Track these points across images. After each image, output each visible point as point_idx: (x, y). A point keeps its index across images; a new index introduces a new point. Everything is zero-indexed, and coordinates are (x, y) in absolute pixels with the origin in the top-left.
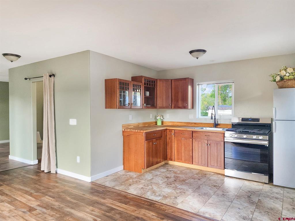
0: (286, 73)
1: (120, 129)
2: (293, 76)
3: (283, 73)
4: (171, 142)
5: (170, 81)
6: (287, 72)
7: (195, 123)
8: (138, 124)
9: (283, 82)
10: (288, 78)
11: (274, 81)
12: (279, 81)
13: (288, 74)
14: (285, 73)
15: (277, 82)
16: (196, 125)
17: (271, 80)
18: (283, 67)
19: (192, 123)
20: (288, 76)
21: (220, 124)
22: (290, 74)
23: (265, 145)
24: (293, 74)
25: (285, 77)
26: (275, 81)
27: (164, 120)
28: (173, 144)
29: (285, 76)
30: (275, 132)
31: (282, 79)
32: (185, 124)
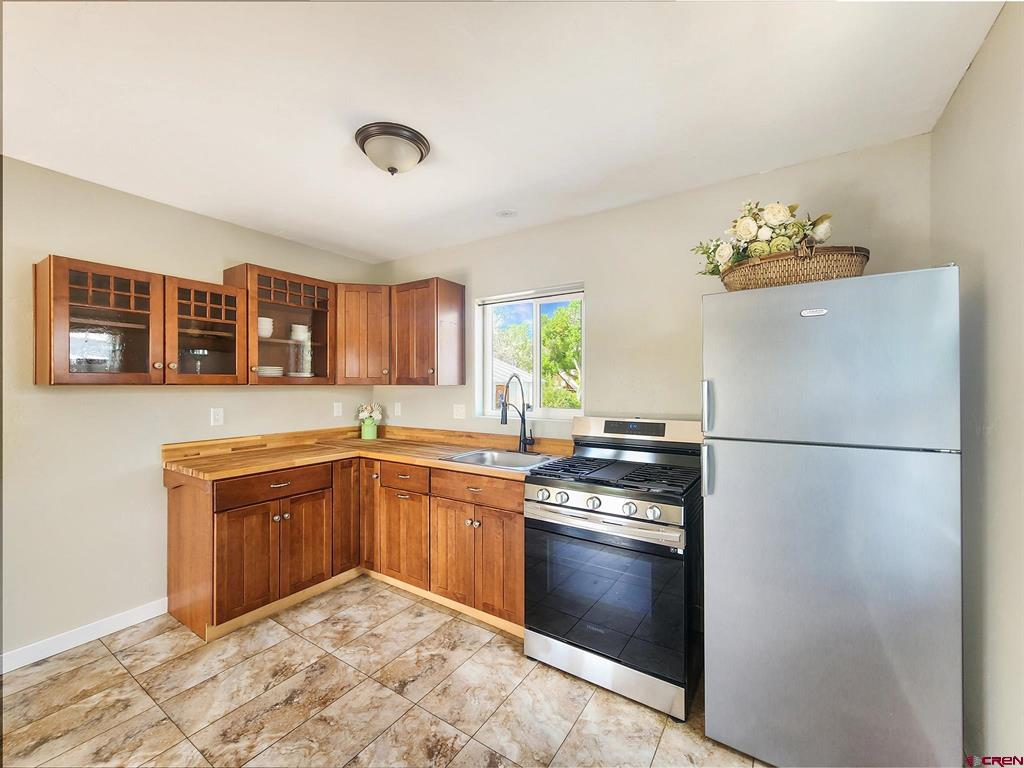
0: (760, 227)
1: (156, 462)
2: (790, 238)
3: (747, 229)
4: (372, 503)
5: (385, 292)
6: (762, 223)
7: (469, 435)
8: (259, 438)
9: (745, 270)
10: (767, 249)
11: (713, 273)
12: (731, 270)
13: (765, 233)
14: (753, 226)
15: (723, 275)
16: (471, 442)
17: (703, 269)
18: (744, 204)
19: (461, 435)
20: (769, 242)
21: (539, 439)
22: (777, 231)
23: (669, 548)
24: (790, 232)
25: (753, 246)
26: (715, 271)
27: (390, 422)
28: (377, 509)
29: (755, 241)
30: (711, 491)
31: (742, 256)
32: (442, 437)
